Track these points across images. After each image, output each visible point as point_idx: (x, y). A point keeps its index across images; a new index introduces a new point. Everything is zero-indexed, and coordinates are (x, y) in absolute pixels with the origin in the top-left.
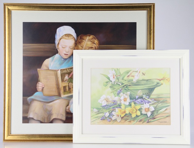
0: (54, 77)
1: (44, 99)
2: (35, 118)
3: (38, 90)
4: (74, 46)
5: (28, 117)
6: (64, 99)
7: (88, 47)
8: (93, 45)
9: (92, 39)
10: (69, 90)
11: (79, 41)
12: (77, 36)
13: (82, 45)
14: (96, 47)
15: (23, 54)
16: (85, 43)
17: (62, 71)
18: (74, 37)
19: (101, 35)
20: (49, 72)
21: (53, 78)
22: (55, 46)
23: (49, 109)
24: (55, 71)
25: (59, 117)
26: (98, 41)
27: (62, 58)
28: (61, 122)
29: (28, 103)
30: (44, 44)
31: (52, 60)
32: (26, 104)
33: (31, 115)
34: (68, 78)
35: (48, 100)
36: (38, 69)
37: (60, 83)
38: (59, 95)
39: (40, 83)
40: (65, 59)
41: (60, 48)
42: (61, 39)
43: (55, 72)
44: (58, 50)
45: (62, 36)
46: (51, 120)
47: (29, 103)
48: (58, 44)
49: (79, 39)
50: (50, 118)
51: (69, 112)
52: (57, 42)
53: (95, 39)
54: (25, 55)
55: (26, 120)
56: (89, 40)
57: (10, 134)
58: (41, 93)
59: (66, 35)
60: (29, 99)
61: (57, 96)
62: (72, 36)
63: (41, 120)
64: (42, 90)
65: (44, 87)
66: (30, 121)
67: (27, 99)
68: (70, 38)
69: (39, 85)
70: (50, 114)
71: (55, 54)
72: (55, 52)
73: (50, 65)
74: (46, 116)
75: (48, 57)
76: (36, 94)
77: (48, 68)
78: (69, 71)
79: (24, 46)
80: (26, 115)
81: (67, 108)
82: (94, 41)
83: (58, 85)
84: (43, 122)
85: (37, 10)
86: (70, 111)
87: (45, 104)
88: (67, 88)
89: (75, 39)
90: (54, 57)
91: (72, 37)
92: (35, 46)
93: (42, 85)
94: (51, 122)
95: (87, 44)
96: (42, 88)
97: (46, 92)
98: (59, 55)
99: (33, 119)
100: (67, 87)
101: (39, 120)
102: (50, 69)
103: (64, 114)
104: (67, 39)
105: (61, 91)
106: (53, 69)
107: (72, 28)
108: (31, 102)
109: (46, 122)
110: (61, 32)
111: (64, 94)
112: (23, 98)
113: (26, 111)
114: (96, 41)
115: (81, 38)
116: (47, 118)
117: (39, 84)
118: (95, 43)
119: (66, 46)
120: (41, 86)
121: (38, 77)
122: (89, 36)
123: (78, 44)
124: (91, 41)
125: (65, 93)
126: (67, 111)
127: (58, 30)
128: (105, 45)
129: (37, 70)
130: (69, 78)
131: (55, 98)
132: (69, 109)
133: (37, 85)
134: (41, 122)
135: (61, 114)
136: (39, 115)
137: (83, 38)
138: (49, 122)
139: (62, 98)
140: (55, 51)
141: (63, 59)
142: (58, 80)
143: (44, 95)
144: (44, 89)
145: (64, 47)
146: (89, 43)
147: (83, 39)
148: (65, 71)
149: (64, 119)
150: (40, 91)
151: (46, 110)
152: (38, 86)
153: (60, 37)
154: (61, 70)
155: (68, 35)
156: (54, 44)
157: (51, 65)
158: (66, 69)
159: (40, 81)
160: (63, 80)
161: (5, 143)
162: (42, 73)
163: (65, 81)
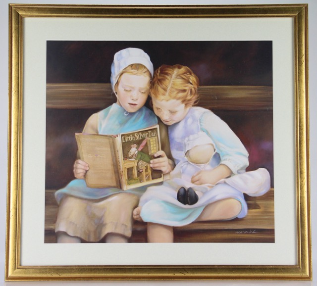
0: (109, 149)
1: (88, 194)
2: (70, 233)
3: (75, 176)
4: (148, 87)
5: (56, 231)
6: (129, 193)
7: (176, 89)
8: (186, 86)
9: (185, 73)
10: (138, 175)
11: (159, 78)
12: (155, 67)
13: (164, 86)
14: (193, 89)
15: (47, 103)
16: (171, 82)
17: (124, 138)
18: (148, 70)
19: (203, 67)
20: (98, 139)
21: (107, 150)
22: (111, 88)
23: (98, 213)
24: (111, 137)
25: (119, 231)
26: (195, 77)
27: (125, 111)
28: (123, 240)
29: (56, 201)
30: (89, 84)
31: (105, 116)
32: (52, 205)
33: (61, 227)
34: (137, 152)
35: (96, 195)
36: (76, 134)
37: (120, 162)
38: (119, 186)
39: (80, 161)
40: (132, 114)
41: (120, 92)
42: (122, 74)
43: (111, 141)
44: (117, 96)
45: (125, 69)
46: (103, 235)
47: (58, 203)
48: (117, 83)
49: (158, 74)
50: (100, 233)
51: (139, 220)
52: (114, 80)
53: (191, 74)
54: (51, 106)
55: (51, 236)
56: (178, 76)
57: (19, 265)
58: (83, 181)
59: (132, 65)
60: (58, 194)
61: (114, 187)
62: (145, 67)
63: (83, 237)
64: (85, 175)
65: (88, 169)
66: (59, 239)
67: (53, 193)
68: (140, 71)
69: (79, 166)
70: (100, 225)
71: (111, 104)
72: (111, 99)
73: (101, 125)
74: (92, 229)
75: (97, 110)
76: (73, 183)
77: (97, 132)
78: (138, 138)
79: (48, 88)
80: (52, 227)
81: (135, 212)
82: (189, 78)
83: (116, 165)
84: (87, 240)
85: (75, 17)
86: (140, 217)
87: (90, 203)
88: (135, 172)
89: (150, 74)
90: (109, 110)
91: (145, 70)
92: (70, 87)
93: (85, 166)
94: (103, 241)
95: (174, 84)
96: (85, 172)
97: (93, 179)
98: (119, 106)
99: (65, 234)
100: (135, 168)
101: (79, 235)
102: (100, 133)
103: (129, 225)
104: (135, 74)
105: (123, 177)
106: (106, 134)
107: (145, 52)
108: (62, 200)
109: (91, 240)
110: (123, 59)
111: (129, 184)
112: (46, 193)
113: (51, 218)
114: (193, 78)
115: (163, 73)
116: (95, 232)
117: (78, 163)
118: (191, 82)
119: (133, 88)
120: (83, 167)
121: (77, 149)
122: (179, 68)
123: (156, 84)
124: (183, 78)
125: (131, 181)
126: (135, 217)
127: (116, 55)
128: (210, 85)
129: (74, 136)
130: (139, 151)
131: (110, 192)
132: (138, 214)
133: (74, 166)
134: (83, 241)
135: (123, 224)
136: (78, 226)
137: (167, 71)
138: (98, 240)
139: (125, 192)
140: (111, 97)
141: (126, 113)
142: (116, 156)
143: (88, 186)
144: (88, 173)
145: (128, 89)
146: (179, 81)
147: (167, 74)
148: (131, 138)
149: (129, 233)
150: (80, 179)
151: (91, 217)
152: (76, 168)
153: (121, 70)
154: (122, 135)
155: (137, 66)
156: (108, 84)
157: (103, 126)
158: (133, 134)
159: (80, 158)
160: (126, 156)
161: (9, 283)
162: (84, 141)
163: (130, 158)
